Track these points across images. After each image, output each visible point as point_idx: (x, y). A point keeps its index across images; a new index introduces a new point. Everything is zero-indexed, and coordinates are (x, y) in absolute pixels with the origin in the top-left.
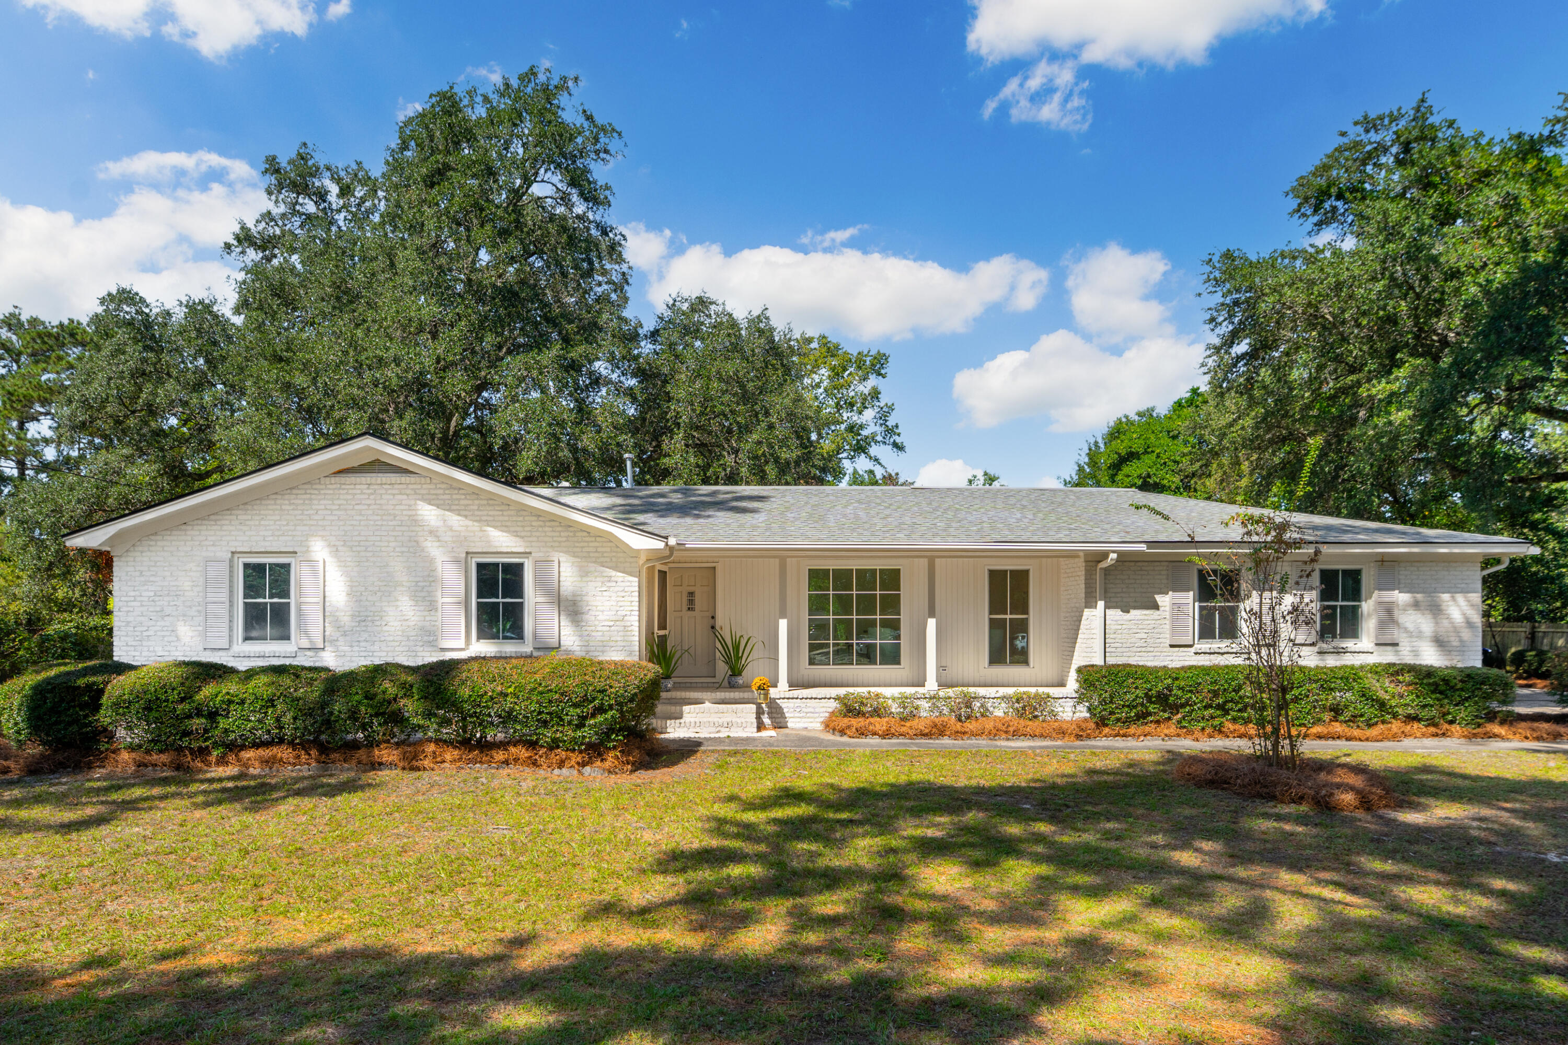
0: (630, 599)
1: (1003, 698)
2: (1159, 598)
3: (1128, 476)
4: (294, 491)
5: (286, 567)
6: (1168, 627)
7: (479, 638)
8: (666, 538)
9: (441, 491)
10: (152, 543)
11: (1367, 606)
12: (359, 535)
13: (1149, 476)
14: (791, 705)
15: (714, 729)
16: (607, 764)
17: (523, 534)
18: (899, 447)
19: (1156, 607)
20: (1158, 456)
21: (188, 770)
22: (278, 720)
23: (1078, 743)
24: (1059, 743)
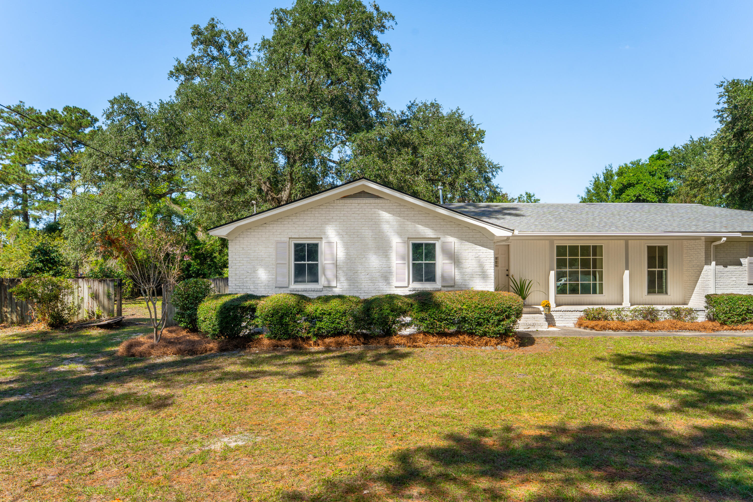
0: (490, 261)
1: (667, 311)
2: (742, 260)
3: (628, 195)
4: (321, 207)
5: (316, 245)
6: (747, 275)
7: (413, 281)
8: (513, 230)
9: (395, 207)
10: (249, 233)
12: (354, 229)
13: (640, 195)
14: (558, 315)
15: (526, 327)
16: (509, 344)
17: (436, 228)
19: (741, 264)
20: (645, 185)
21: (301, 348)
23: (713, 333)
24: (704, 333)
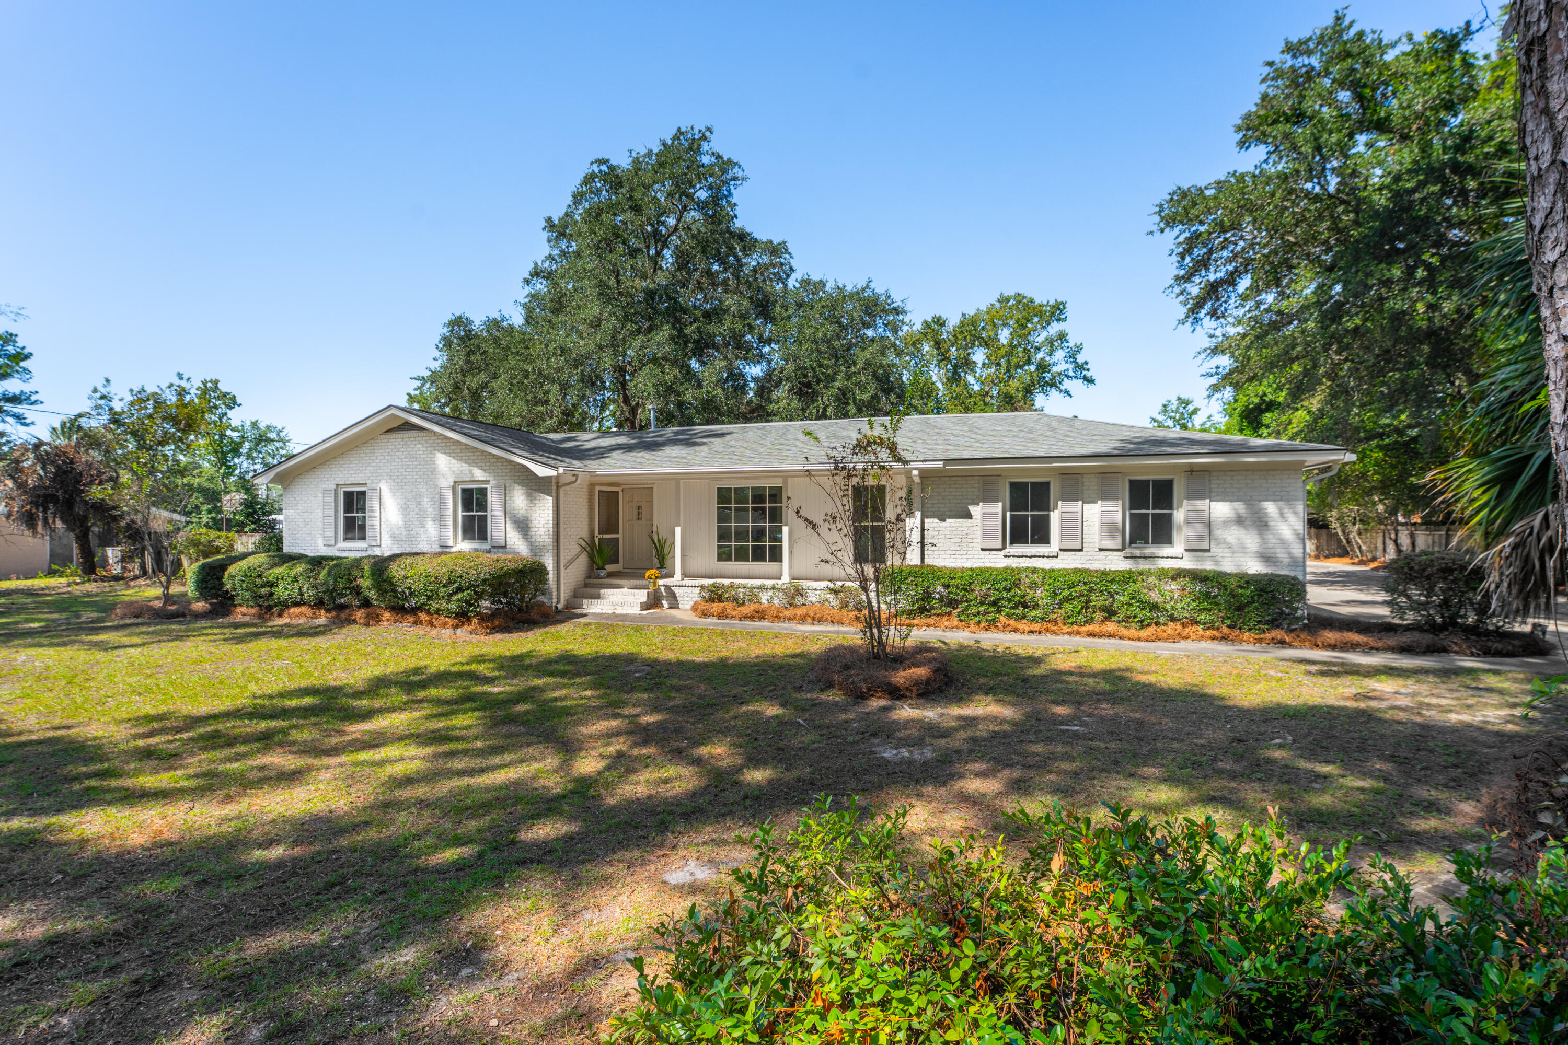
0: (547, 512)
2: (972, 508)
5: (364, 493)
6: (979, 533)
7: (463, 539)
8: (557, 468)
11: (1179, 516)
12: (398, 472)
14: (681, 591)
17: (485, 468)
18: (1090, 381)
19: (970, 516)
22: (300, 589)
